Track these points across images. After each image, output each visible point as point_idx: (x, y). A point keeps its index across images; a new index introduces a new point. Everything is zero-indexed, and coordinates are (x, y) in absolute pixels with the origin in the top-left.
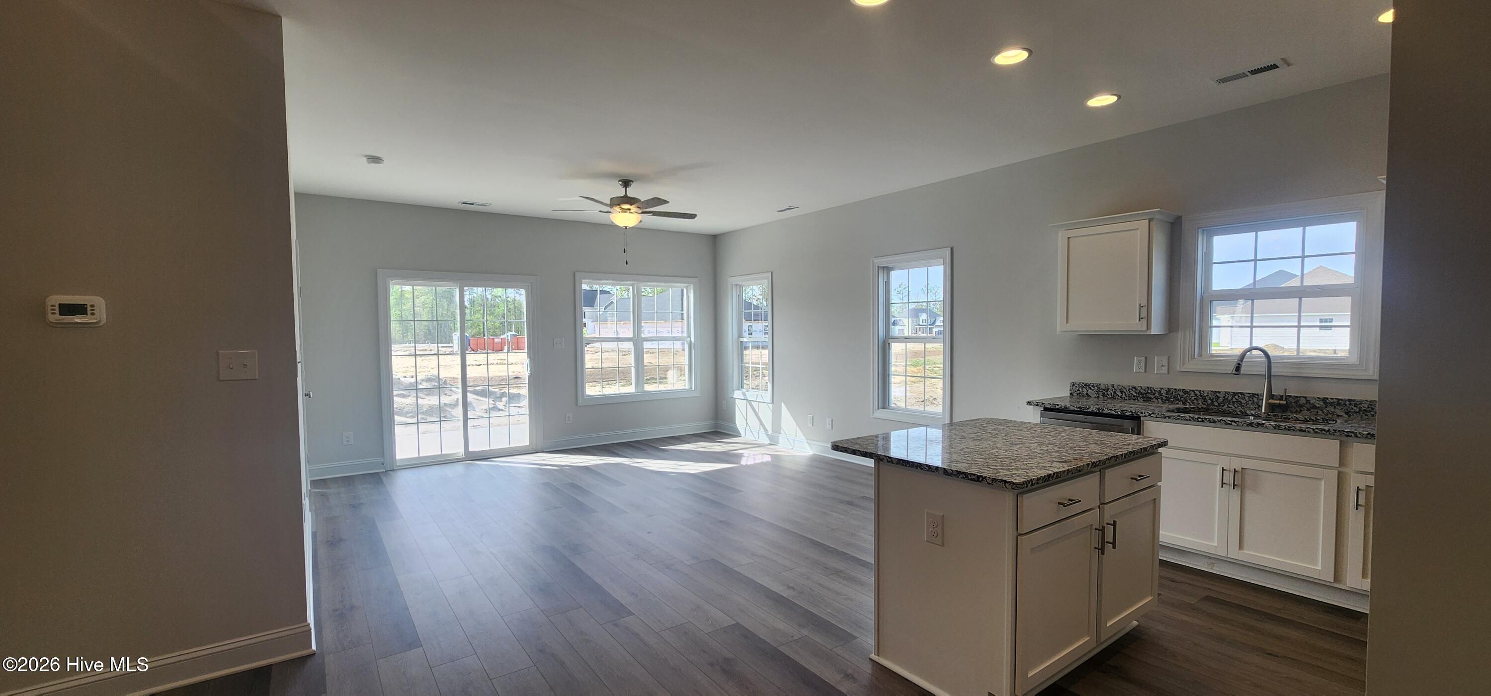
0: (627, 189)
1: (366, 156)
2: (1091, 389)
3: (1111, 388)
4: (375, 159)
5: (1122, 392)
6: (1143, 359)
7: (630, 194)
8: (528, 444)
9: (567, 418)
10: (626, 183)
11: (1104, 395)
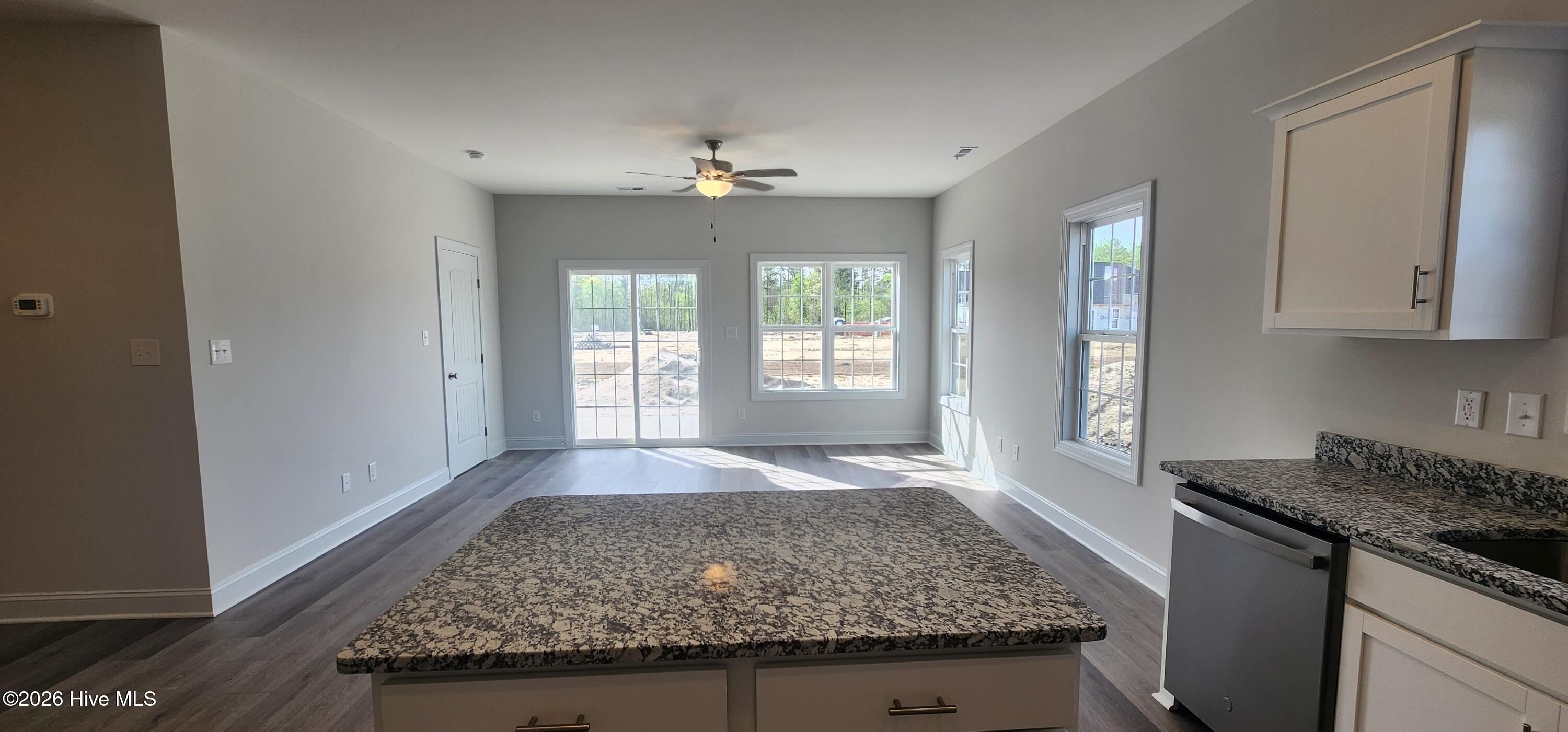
0: (716, 152)
1: (468, 152)
2: (1355, 451)
3: (1395, 454)
4: (475, 154)
5: (1418, 466)
6: (1477, 396)
7: (718, 158)
8: (698, 437)
9: (739, 413)
10: (713, 145)
11: (1380, 468)
